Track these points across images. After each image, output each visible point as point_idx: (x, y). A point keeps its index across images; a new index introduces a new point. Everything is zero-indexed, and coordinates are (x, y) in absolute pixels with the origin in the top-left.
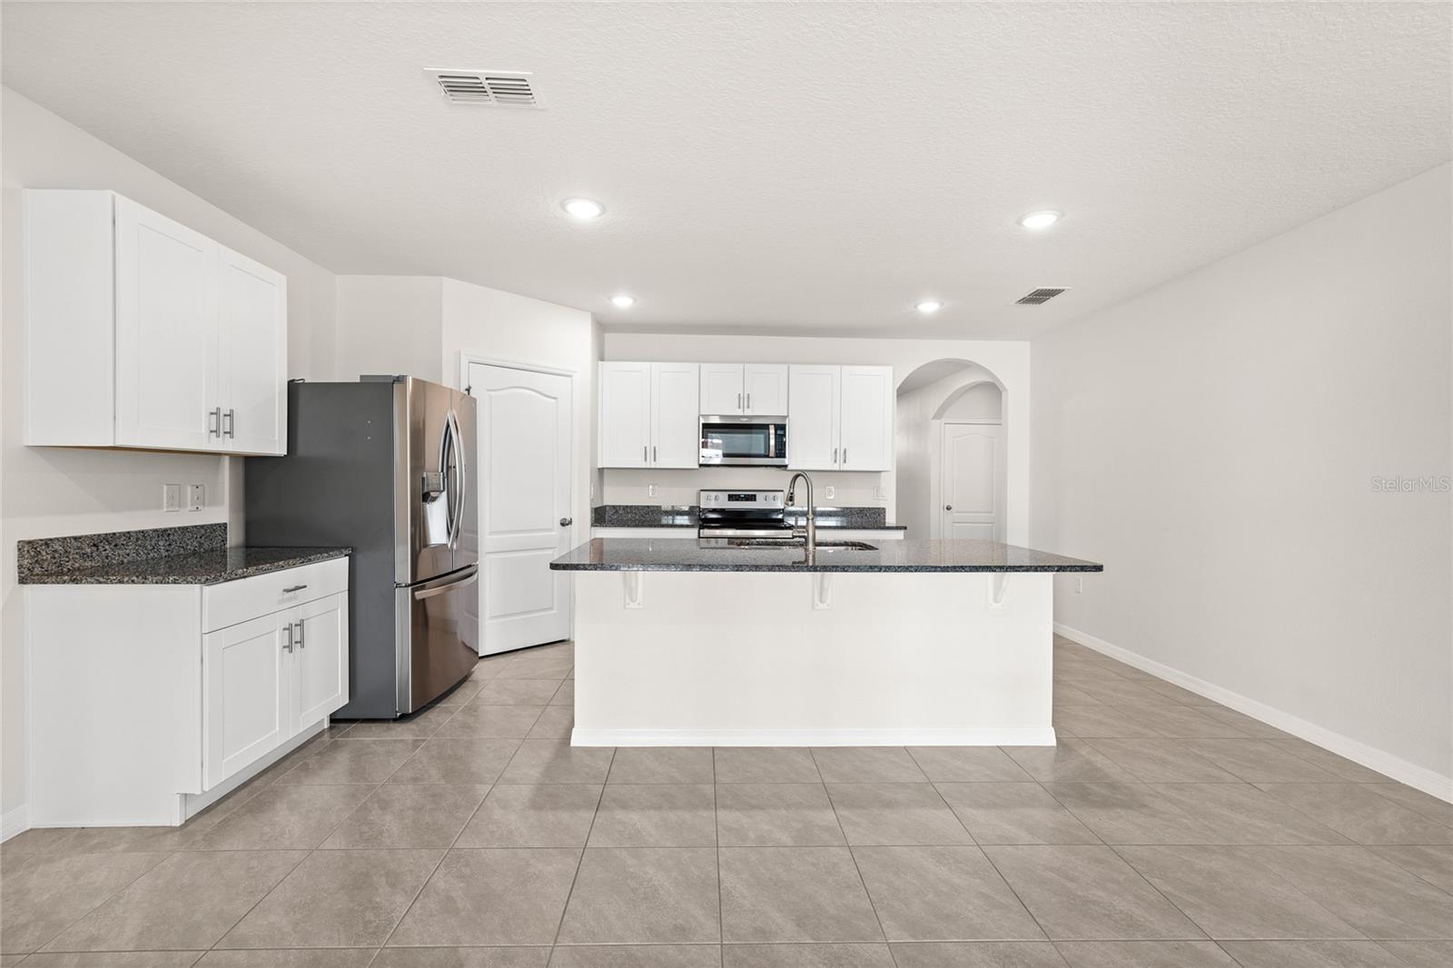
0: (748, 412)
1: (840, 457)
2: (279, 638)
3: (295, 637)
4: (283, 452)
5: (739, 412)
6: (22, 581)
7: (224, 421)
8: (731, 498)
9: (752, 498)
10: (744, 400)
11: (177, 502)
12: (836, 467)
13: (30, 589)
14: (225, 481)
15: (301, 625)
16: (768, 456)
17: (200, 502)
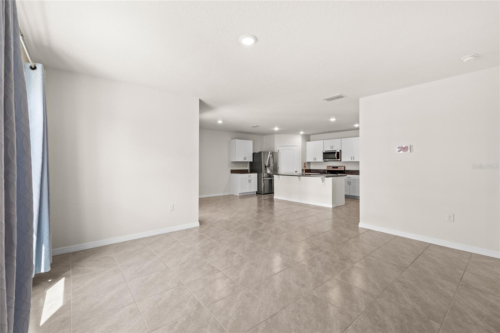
0: (333, 150)
1: (353, 158)
2: (248, 181)
3: (250, 181)
4: (252, 161)
5: (331, 150)
6: (231, 173)
7: (245, 158)
8: (333, 168)
9: (337, 168)
10: (332, 147)
11: (243, 167)
12: (352, 161)
13: (232, 174)
14: (248, 164)
15: (250, 180)
16: (335, 159)
17: (246, 167)
